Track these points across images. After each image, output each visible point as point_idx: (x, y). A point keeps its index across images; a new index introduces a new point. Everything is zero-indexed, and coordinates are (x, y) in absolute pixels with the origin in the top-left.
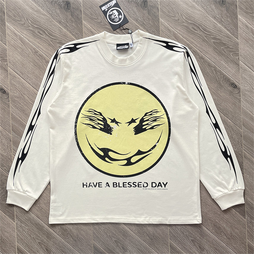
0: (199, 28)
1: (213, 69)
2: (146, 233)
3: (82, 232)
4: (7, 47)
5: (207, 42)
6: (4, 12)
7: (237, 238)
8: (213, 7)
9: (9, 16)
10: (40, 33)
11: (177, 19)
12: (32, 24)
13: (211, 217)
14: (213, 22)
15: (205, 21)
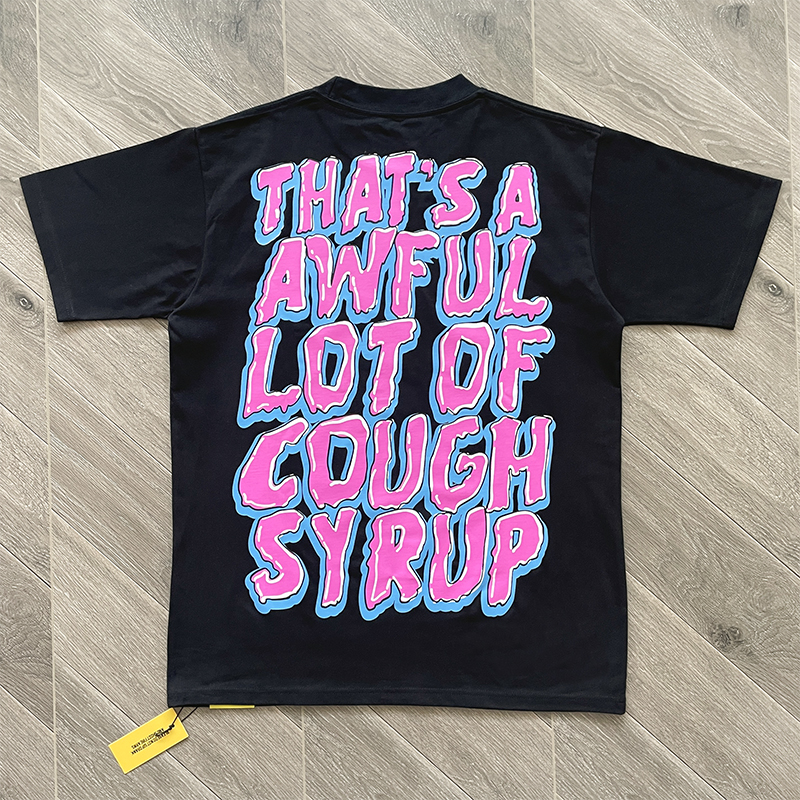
0: (661, 100)
2: (479, 770)
3: (270, 765)
4: (39, 160)
5: (688, 145)
6: (34, 47)
7: (780, 792)
8: (708, 32)
9: (51, 61)
10: (147, 116)
11: (589, 70)
12: (122, 86)
13: (693, 719)
14: (706, 82)
15: (680, 76)
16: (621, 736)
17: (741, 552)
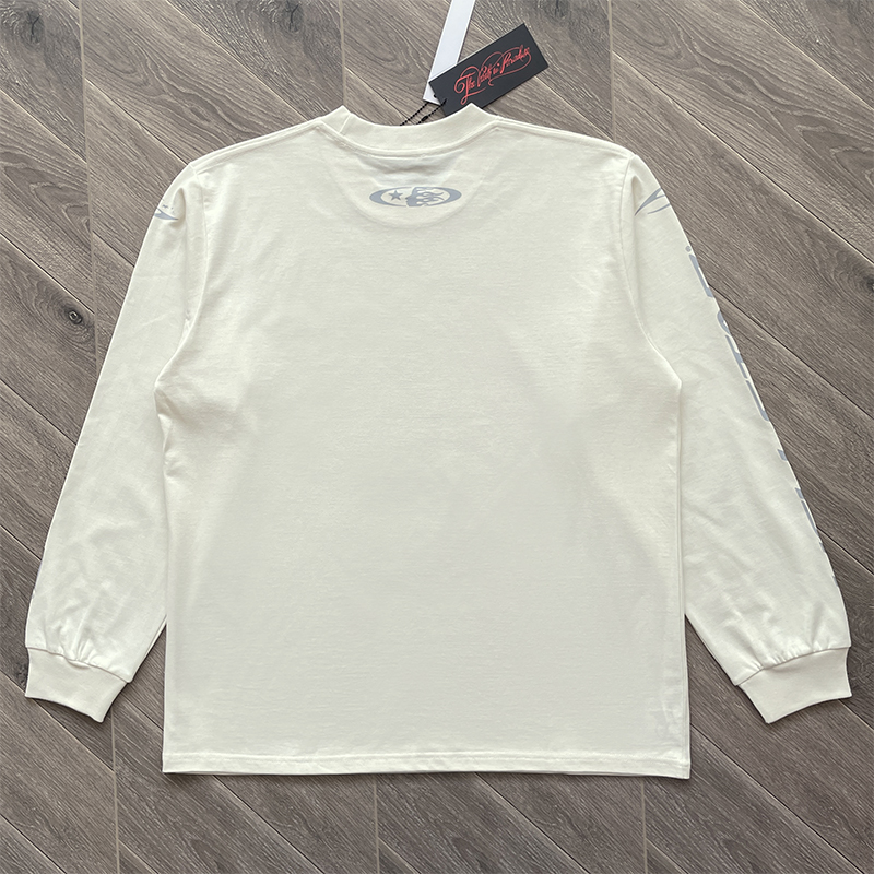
0: (751, 83)
1: (801, 228)
2: (563, 813)
3: (341, 807)
4: (86, 164)
5: (782, 132)
6: (78, 44)
8: (803, 6)
9: (95, 57)
10: (198, 115)
11: (671, 51)
12: (171, 83)
13: (794, 758)
14: (800, 62)
15: (772, 57)
16: (716, 777)
17: (844, 576)
